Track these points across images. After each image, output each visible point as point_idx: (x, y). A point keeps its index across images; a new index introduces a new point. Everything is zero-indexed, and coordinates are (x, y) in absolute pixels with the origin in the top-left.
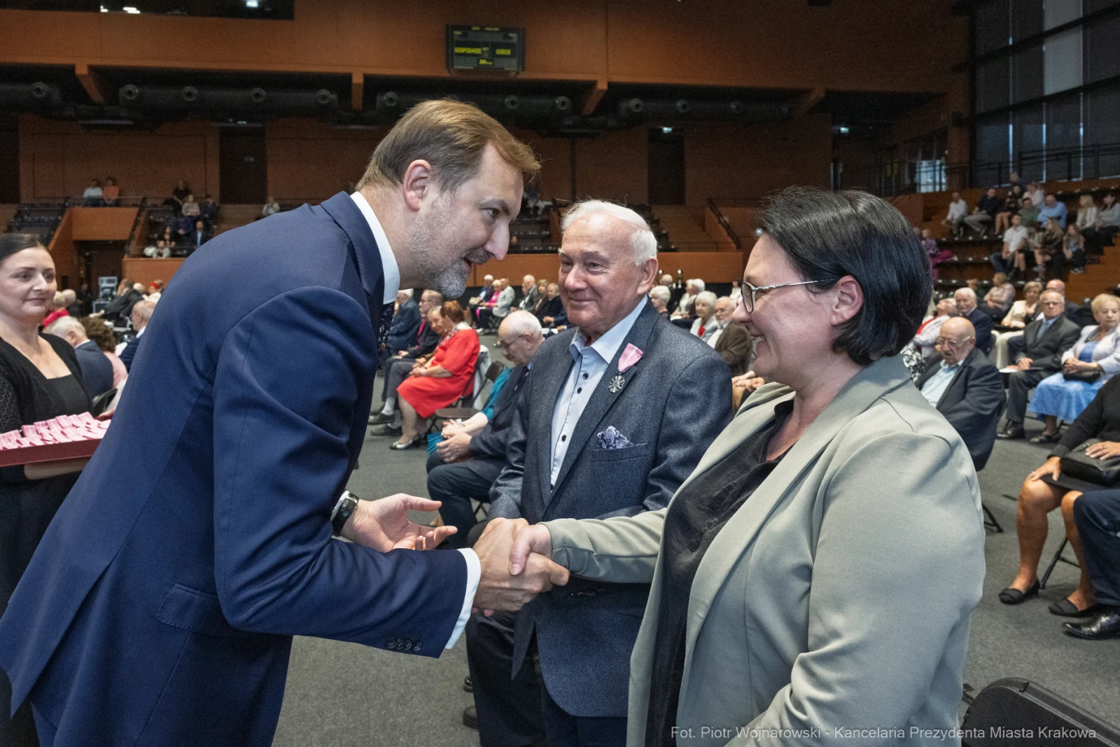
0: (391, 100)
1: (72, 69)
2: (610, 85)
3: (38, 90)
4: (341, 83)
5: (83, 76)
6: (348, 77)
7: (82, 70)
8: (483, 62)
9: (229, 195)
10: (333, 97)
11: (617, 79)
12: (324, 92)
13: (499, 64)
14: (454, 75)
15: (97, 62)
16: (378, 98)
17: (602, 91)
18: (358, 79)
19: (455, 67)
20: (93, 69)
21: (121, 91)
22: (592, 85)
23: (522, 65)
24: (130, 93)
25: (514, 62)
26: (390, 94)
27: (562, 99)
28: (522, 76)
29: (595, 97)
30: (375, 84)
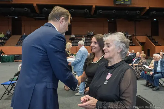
0: (101, 11)
1: (33, 5)
2: (149, 8)
3: (26, 9)
4: (90, 8)
5: (35, 6)
7: (35, 5)
8: (122, 2)
10: (88, 11)
11: (151, 6)
12: (86, 10)
13: (126, 3)
14: (115, 6)
15: (38, 3)
16: (98, 11)
17: (147, 9)
18: (94, 7)
19: (116, 4)
20: (37, 5)
21: (43, 10)
22: (145, 8)
23: (131, 3)
24: (45, 10)
25: (129, 2)
26: (101, 10)
27: (138, 11)
28: (130, 6)
29: (145, 11)
30: (98, 8)
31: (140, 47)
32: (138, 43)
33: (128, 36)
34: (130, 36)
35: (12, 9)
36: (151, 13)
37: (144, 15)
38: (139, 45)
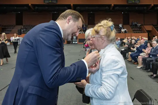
1: (70, 5)
3: (65, 8)
4: (109, 6)
6: (111, 5)
7: (72, 5)
8: (133, 2)
9: (89, 24)
10: (108, 8)
11: (155, 4)
13: (136, 2)
14: (128, 4)
16: (115, 8)
19: (129, 3)
20: (73, 5)
23: (140, 2)
24: (78, 8)
25: (138, 1)
26: (117, 7)
27: (145, 7)
28: (139, 4)
29: (151, 7)
30: (115, 6)
31: (146, 34)
32: (146, 31)
33: (138, 25)
34: (140, 26)
35: (57, 8)
36: (156, 8)
37: (150, 10)
38: (145, 33)
